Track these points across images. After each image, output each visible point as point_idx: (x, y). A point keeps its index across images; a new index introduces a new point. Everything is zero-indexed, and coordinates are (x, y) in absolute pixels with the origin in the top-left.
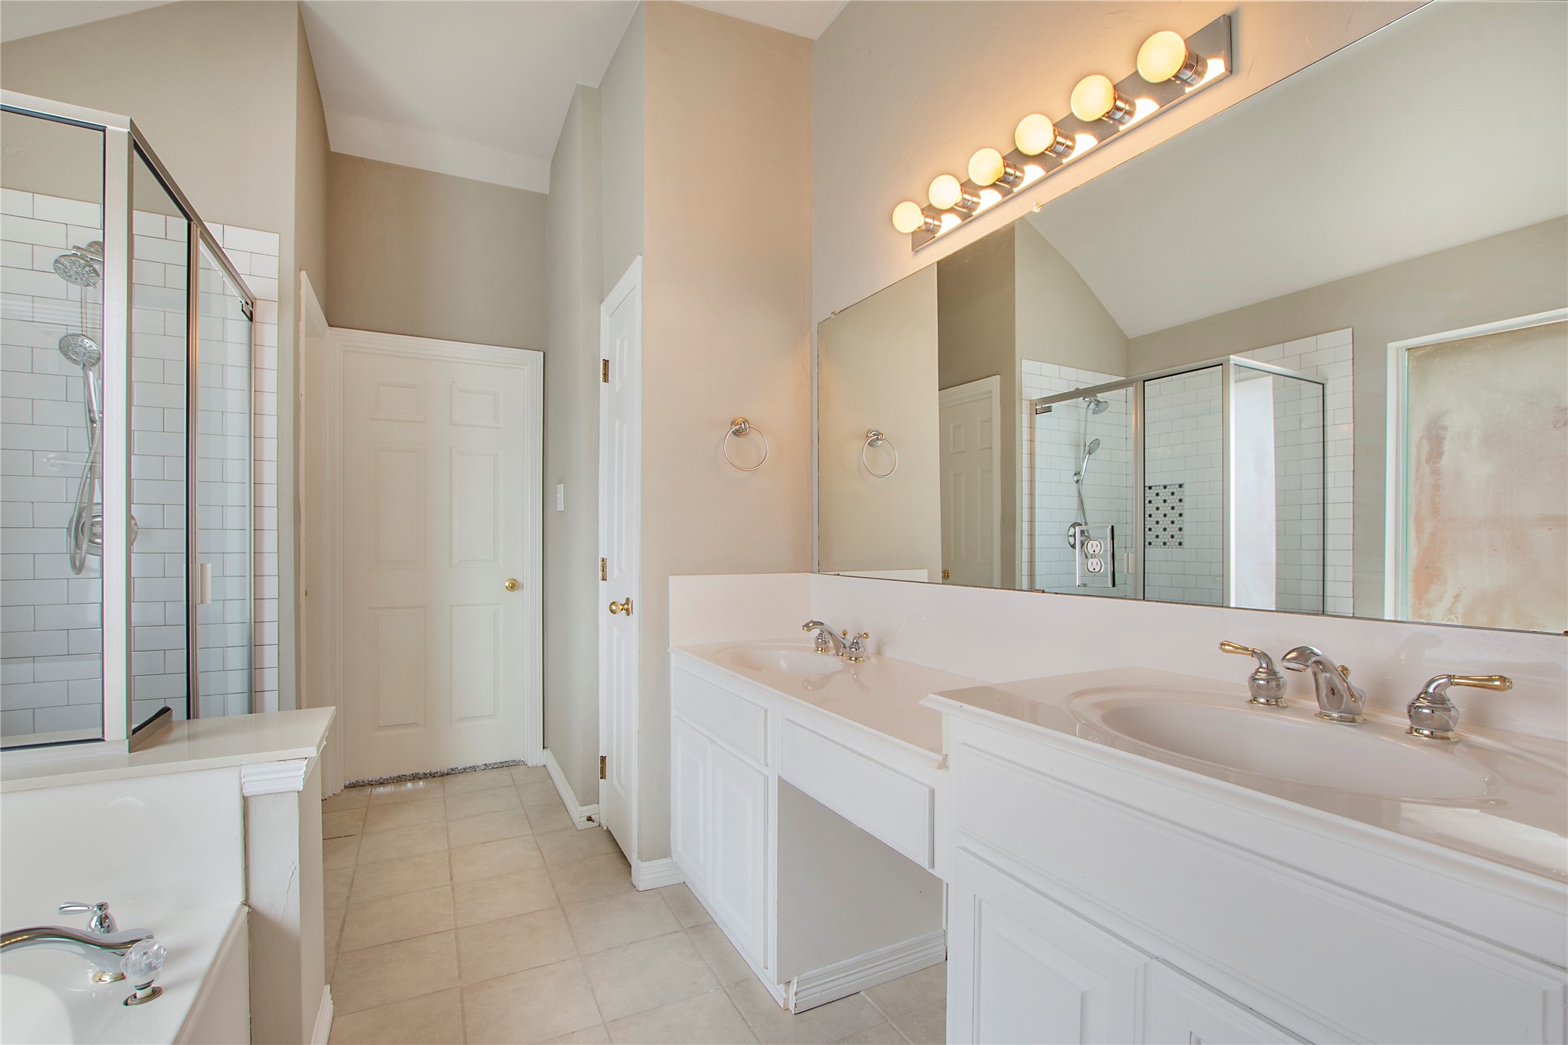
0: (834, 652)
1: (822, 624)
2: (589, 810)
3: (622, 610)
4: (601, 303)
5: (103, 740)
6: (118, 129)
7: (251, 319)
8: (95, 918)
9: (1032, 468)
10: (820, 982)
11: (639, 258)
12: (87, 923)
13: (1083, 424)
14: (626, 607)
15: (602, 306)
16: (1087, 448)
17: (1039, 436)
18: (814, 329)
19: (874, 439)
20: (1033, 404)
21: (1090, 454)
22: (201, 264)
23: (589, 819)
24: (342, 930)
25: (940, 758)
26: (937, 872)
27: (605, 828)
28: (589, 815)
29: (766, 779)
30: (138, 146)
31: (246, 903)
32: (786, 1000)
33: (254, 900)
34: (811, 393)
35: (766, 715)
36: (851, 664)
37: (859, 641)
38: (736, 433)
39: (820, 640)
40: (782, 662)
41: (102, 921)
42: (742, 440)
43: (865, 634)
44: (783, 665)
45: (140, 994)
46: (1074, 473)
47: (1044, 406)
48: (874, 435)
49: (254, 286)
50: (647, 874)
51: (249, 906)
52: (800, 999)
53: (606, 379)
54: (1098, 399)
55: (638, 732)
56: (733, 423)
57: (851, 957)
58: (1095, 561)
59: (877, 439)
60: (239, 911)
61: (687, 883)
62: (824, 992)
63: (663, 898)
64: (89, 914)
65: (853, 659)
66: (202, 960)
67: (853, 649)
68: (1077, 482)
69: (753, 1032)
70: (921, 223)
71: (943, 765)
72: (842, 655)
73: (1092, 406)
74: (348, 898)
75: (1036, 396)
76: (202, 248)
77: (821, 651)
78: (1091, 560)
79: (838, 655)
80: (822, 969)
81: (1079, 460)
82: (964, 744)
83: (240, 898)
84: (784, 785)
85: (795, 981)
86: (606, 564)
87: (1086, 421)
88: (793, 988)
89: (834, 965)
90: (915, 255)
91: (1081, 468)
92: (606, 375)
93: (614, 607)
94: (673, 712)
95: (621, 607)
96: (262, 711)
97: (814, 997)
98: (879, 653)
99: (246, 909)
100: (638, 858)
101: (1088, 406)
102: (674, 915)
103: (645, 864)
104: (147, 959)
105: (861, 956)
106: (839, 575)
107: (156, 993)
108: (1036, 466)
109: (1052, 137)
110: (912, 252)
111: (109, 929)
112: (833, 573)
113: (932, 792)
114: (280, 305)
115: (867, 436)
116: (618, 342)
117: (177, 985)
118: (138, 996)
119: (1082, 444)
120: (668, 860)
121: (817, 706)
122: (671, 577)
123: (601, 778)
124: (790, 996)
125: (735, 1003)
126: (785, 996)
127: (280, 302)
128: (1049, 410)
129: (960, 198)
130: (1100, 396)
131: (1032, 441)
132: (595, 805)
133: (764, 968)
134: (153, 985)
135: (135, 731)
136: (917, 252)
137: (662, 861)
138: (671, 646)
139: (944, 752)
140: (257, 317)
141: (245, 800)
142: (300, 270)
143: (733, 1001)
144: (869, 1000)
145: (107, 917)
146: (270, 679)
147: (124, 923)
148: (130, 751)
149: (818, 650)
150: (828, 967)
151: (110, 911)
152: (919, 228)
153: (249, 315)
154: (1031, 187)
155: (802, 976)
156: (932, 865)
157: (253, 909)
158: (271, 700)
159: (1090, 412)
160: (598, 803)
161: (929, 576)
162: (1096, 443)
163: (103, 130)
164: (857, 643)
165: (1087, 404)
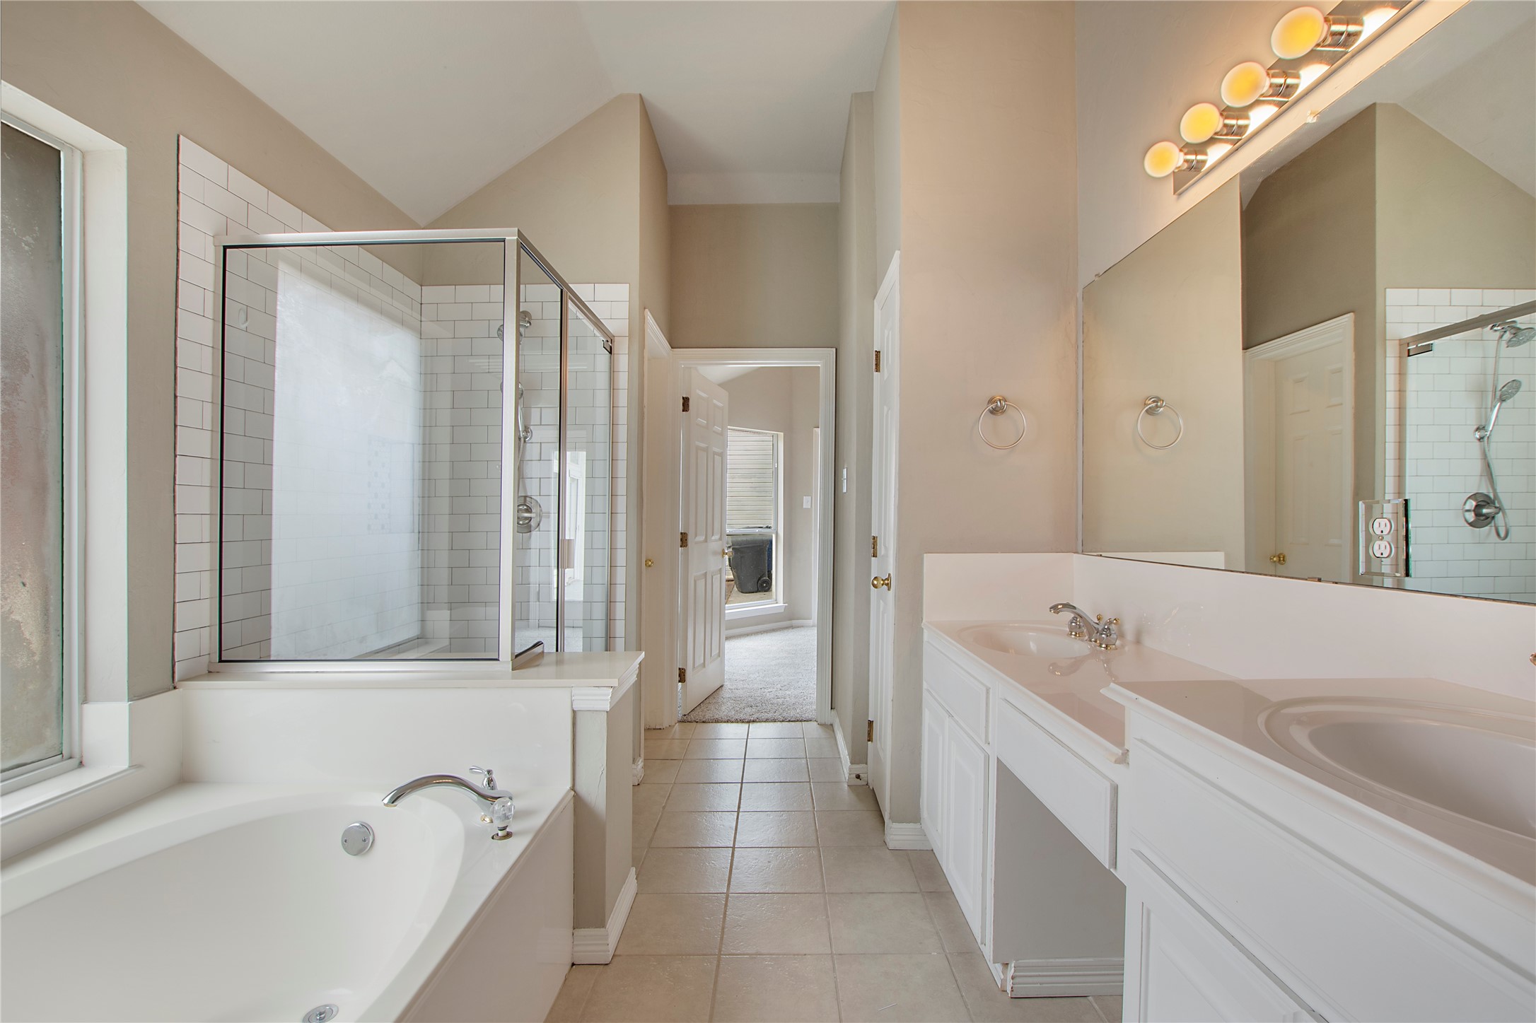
0: (1087, 637)
1: (1075, 608)
2: (859, 768)
3: (883, 585)
4: (875, 298)
5: (497, 660)
6: (512, 238)
7: (611, 353)
8: (486, 779)
9: (1401, 425)
10: (1040, 973)
11: (897, 253)
12: (480, 782)
13: (1491, 362)
14: (886, 582)
15: (875, 301)
16: (1498, 394)
17: (1412, 384)
18: (1079, 295)
19: (1153, 407)
20: (1404, 343)
21: (1502, 400)
22: (570, 316)
23: (858, 777)
24: (656, 830)
25: (1120, 752)
26: (1120, 874)
27: (871, 788)
28: (858, 773)
29: (987, 758)
30: (524, 245)
31: (573, 788)
32: (1004, 981)
33: (578, 788)
34: (1076, 363)
35: (988, 692)
36: (1101, 651)
37: (1111, 627)
38: (994, 412)
39: (1073, 624)
40: (1031, 643)
41: (490, 781)
42: (1000, 418)
43: (1115, 619)
44: (1033, 646)
45: (501, 833)
46: (1475, 427)
47: (1421, 344)
48: (1154, 402)
49: (611, 326)
50: (898, 834)
51: (575, 792)
52: (1016, 984)
53: (878, 369)
54: (1518, 326)
55: (892, 700)
56: (991, 401)
57: (1079, 957)
58: (1383, 544)
59: (1157, 406)
60: (568, 793)
61: (935, 851)
62: (1044, 985)
63: (909, 860)
64: (483, 775)
65: (1104, 646)
66: (537, 821)
67: (1103, 636)
68: (1481, 439)
69: (965, 1002)
70: (1181, 162)
71: (1123, 759)
72: (1096, 641)
73: (1507, 336)
74: (664, 807)
75: (1409, 332)
76: (571, 305)
77: (1075, 635)
78: (1377, 543)
79: (1091, 641)
80: (1043, 960)
81: (1484, 412)
82: (1142, 741)
83: (569, 785)
84: (1002, 768)
85: (1013, 965)
86: (876, 542)
87: (1497, 357)
88: (1011, 972)
89: (1057, 960)
90: (1178, 198)
91: (1488, 419)
92: (877, 365)
93: (875, 582)
94: (925, 685)
95: (882, 582)
96: (614, 650)
97: (1032, 985)
98: (1138, 641)
99: (573, 793)
100: (890, 818)
101: (1501, 337)
102: (916, 877)
103: (895, 825)
104: (504, 810)
105: (1091, 960)
106: (1101, 555)
107: (509, 835)
108: (1408, 423)
109: (1326, 27)
110: (1175, 196)
111: (493, 788)
112: (1095, 554)
113: (1115, 789)
114: (629, 339)
115: (1145, 404)
116: (886, 332)
117: (521, 833)
118: (499, 835)
119: (1490, 388)
120: (917, 826)
121: (1027, 688)
122: (925, 555)
123: (869, 741)
124: (1008, 978)
125: (954, 970)
126: (1002, 977)
127: (630, 337)
128: (1428, 349)
129: (1221, 125)
130: (1521, 321)
131: (1401, 391)
132: (864, 765)
133: (982, 944)
134: (508, 830)
135: (517, 656)
136: (1180, 194)
137: (911, 825)
138: (924, 621)
139: (1126, 747)
140: (615, 351)
141: (574, 712)
142: (645, 308)
143: (953, 968)
144: (1096, 1006)
145: (492, 780)
146: (620, 629)
147: (501, 785)
148: (513, 670)
149: (1071, 634)
150: (1051, 960)
151: (494, 776)
152: (1177, 168)
153: (609, 350)
154: (1307, 94)
155: (1020, 961)
156: (1115, 865)
157: (577, 794)
158: (620, 643)
159: (1504, 344)
160: (866, 764)
161: (1227, 561)
162: (1515, 386)
163: (504, 240)
164: (1108, 629)
165: (1498, 334)
